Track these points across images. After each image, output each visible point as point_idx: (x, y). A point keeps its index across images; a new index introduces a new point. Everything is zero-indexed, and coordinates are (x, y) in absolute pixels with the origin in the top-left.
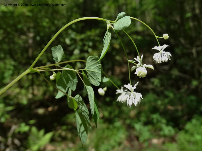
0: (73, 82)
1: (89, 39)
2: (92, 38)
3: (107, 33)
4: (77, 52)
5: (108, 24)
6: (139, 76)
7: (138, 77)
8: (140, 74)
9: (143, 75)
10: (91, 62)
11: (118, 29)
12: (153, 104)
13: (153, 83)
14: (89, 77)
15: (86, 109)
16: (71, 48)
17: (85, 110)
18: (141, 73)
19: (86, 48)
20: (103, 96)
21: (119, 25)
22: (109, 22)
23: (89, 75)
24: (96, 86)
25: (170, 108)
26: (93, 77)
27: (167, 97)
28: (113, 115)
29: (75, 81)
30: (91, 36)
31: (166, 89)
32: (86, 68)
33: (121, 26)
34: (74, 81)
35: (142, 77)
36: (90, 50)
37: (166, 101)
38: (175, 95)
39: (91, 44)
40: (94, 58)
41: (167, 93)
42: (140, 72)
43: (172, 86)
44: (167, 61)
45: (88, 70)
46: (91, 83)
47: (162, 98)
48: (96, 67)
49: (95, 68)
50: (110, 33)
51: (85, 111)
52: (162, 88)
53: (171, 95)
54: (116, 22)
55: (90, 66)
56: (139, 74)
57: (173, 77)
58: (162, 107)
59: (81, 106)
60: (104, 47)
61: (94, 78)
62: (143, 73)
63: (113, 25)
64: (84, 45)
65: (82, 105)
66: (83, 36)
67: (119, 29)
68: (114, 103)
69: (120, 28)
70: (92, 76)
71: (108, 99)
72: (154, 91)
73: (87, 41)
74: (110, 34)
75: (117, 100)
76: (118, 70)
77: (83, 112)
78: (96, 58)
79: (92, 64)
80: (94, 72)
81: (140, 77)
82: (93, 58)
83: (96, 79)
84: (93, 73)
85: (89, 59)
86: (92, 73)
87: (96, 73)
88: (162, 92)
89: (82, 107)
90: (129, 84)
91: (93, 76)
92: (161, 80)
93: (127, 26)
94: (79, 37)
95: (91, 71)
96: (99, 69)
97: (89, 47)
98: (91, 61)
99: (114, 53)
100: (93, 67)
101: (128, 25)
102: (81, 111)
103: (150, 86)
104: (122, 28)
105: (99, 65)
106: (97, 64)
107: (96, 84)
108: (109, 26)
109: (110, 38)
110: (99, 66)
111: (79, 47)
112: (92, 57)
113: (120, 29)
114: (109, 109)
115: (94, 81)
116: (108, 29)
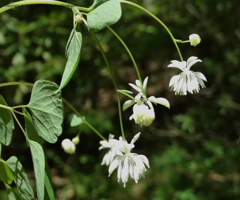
0: (6, 128)
1: (44, 33)
2: (50, 30)
3: (74, 33)
4: (19, 59)
5: (76, 15)
6: (139, 124)
7: (137, 124)
8: (141, 120)
9: (147, 121)
10: (41, 93)
11: (95, 27)
12: (180, 169)
13: (179, 126)
14: (36, 122)
15: (29, 189)
16: (7, 52)
17: (26, 190)
18: (142, 117)
19: (38, 51)
20: (73, 154)
21: (97, 18)
22: (78, 11)
23: (36, 119)
24: (50, 142)
25: (216, 177)
26: (45, 124)
27: (209, 154)
28: (95, 193)
29: (10, 126)
30: (48, 26)
31: (207, 138)
32: (30, 103)
33: (101, 19)
34: (7, 125)
35: (145, 125)
36: (47, 56)
37: (208, 163)
38: (226, 150)
39: (48, 42)
40: (48, 85)
41: (208, 146)
42: (140, 115)
43: (220, 131)
44: (198, 92)
45: (34, 107)
46: (40, 134)
47: (198, 156)
48: (52, 104)
49: (49, 105)
50: (80, 34)
51: (28, 192)
52: (198, 136)
53: (219, 151)
54: (93, 10)
55: (39, 101)
56: (139, 119)
57: (222, 111)
58: (199, 176)
59: (19, 182)
60: (68, 61)
61: (46, 126)
62: (147, 118)
63: (85, 17)
64: (34, 45)
65: (21, 179)
66: (32, 26)
67: (98, 27)
68: (97, 168)
69: (100, 24)
70: (42, 122)
71: (84, 159)
72: (181, 141)
73: (40, 37)
74: (79, 36)
75: (103, 163)
76: (105, 97)
77: (23, 193)
78: (52, 86)
79: (43, 96)
80: (47, 113)
81: (141, 126)
82: (45, 85)
83: (50, 129)
84: (45, 115)
85: (37, 86)
86: (43, 116)
87: (50, 116)
88: (199, 145)
89: (22, 183)
90: (120, 138)
91: (45, 121)
92: (196, 118)
93: (113, 21)
94: (23, 29)
95: (41, 111)
96: (56, 109)
97: (45, 49)
98: (41, 91)
99: (97, 62)
100: (45, 104)
101: (115, 19)
102: (20, 192)
103: (174, 132)
104: (102, 24)
105: (57, 100)
106: (53, 98)
107: (49, 139)
108: (77, 18)
109: (80, 44)
110: (57, 102)
111: (23, 50)
112: (44, 83)
113: (100, 27)
114: (87, 179)
115: (46, 131)
116: (75, 25)
